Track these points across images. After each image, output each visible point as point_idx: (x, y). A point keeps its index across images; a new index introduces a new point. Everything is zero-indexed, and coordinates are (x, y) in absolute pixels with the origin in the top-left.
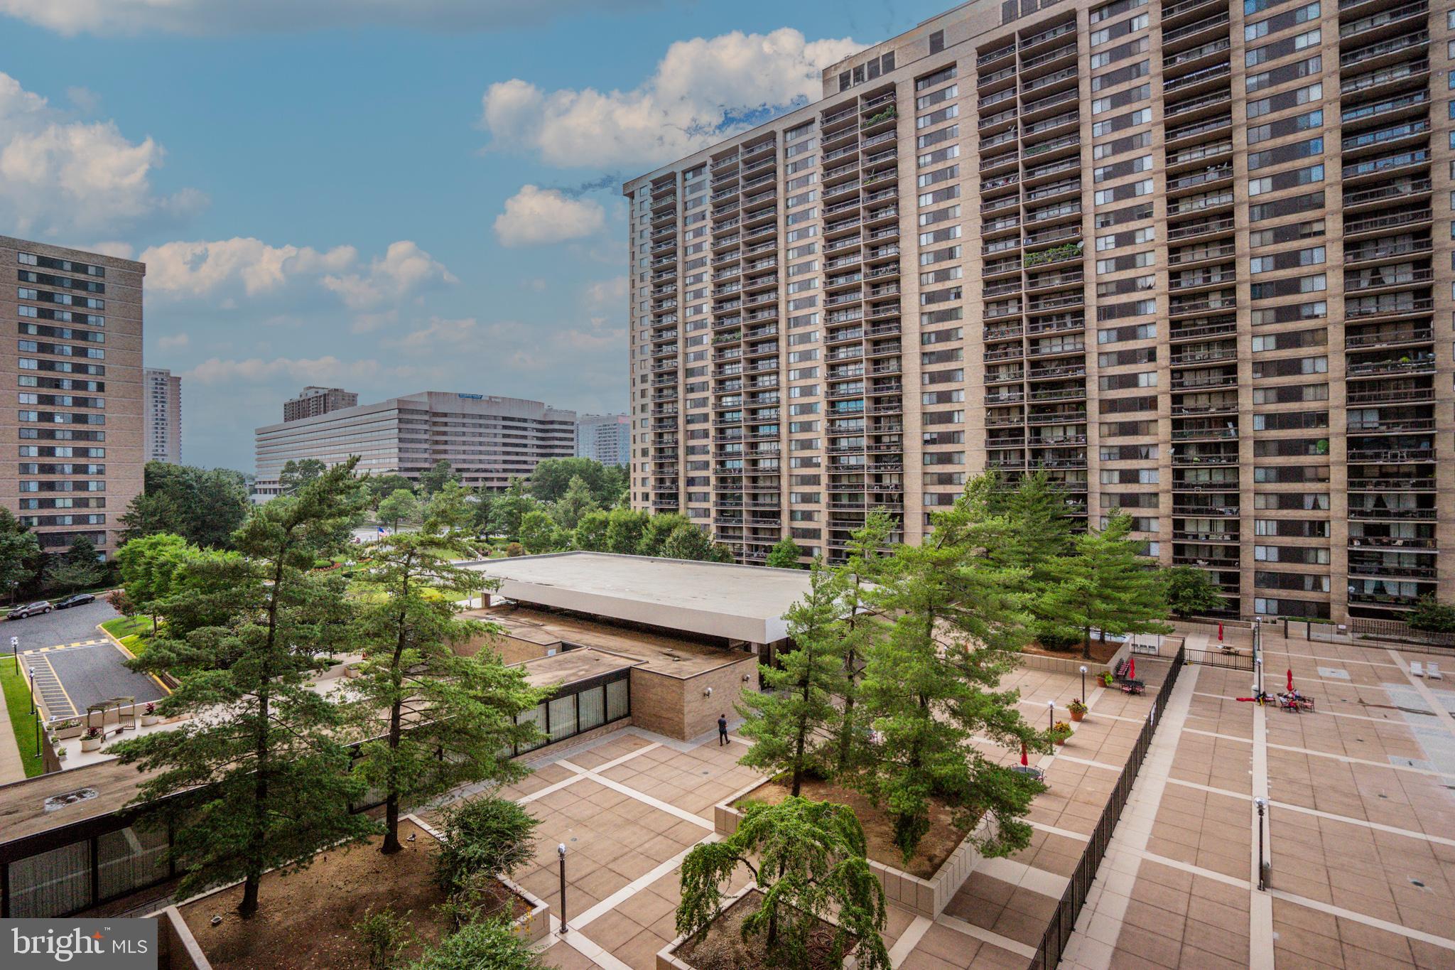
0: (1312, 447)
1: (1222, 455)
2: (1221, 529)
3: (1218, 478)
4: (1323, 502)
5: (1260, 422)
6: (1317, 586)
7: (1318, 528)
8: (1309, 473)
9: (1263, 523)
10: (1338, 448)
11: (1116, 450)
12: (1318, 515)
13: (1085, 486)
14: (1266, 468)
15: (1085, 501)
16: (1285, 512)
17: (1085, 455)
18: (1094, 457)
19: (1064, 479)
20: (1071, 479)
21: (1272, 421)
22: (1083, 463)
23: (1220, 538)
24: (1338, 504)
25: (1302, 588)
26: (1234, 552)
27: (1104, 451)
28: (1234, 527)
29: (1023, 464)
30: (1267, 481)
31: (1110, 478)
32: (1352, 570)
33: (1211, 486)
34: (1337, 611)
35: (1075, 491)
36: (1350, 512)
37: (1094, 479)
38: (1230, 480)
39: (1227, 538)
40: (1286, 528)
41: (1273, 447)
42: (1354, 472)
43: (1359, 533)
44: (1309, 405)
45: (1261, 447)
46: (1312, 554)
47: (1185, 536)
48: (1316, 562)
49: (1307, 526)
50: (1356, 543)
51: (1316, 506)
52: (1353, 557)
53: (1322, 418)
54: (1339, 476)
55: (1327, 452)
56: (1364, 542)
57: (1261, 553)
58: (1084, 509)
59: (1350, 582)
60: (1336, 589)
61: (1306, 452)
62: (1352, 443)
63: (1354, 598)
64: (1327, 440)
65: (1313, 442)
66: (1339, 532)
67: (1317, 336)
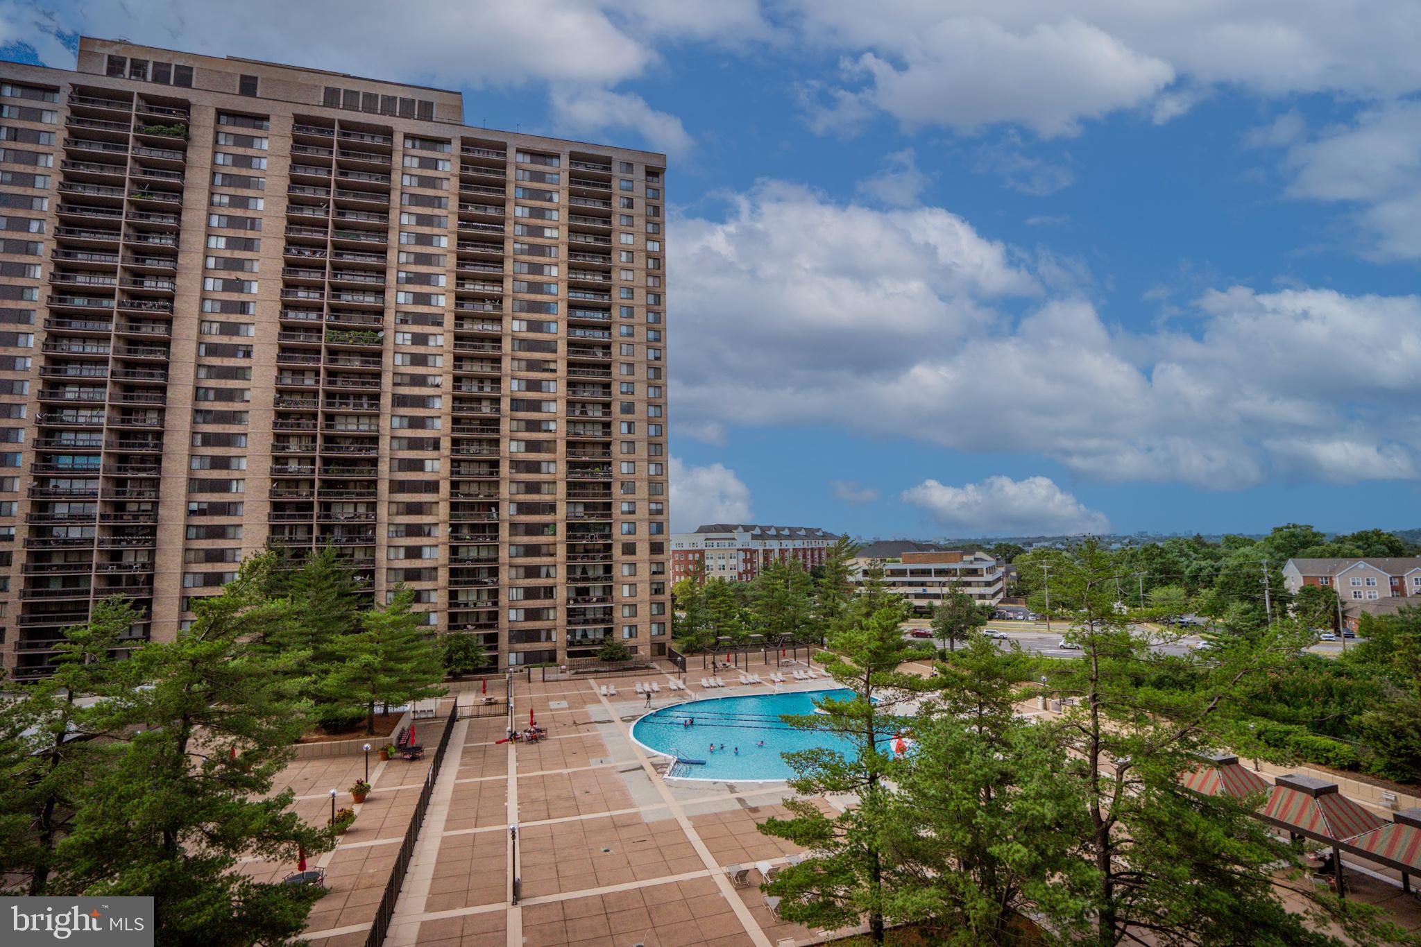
0: (546, 529)
1: (487, 534)
2: (485, 597)
3: (484, 554)
4: (552, 571)
5: (513, 508)
6: (549, 638)
7: (549, 592)
8: (544, 550)
9: (514, 590)
10: (561, 529)
11: (402, 528)
12: (550, 582)
13: (373, 561)
14: (517, 545)
15: (373, 577)
16: (528, 580)
17: (374, 532)
18: (382, 533)
19: (352, 555)
20: (359, 555)
21: (523, 508)
22: (372, 540)
23: (485, 606)
24: (561, 573)
25: (539, 640)
26: (494, 616)
27: (392, 528)
28: (494, 594)
29: (310, 540)
30: (517, 556)
31: (397, 554)
32: (569, 623)
33: (477, 560)
34: (561, 655)
35: (363, 567)
36: (569, 579)
37: (381, 555)
38: (492, 555)
39: (489, 604)
40: (530, 593)
41: (522, 529)
42: (571, 549)
43: (573, 595)
44: (545, 498)
45: (514, 526)
46: (545, 611)
47: (458, 605)
48: (548, 619)
49: (542, 590)
50: (571, 602)
51: (548, 575)
52: (571, 613)
53: (552, 508)
54: (561, 551)
55: (555, 534)
56: (576, 601)
57: (513, 615)
58: (371, 585)
59: (568, 632)
60: (560, 638)
61: (542, 534)
62: (570, 527)
63: (570, 643)
64: (555, 524)
65: (547, 525)
66: (561, 594)
67: (549, 446)
